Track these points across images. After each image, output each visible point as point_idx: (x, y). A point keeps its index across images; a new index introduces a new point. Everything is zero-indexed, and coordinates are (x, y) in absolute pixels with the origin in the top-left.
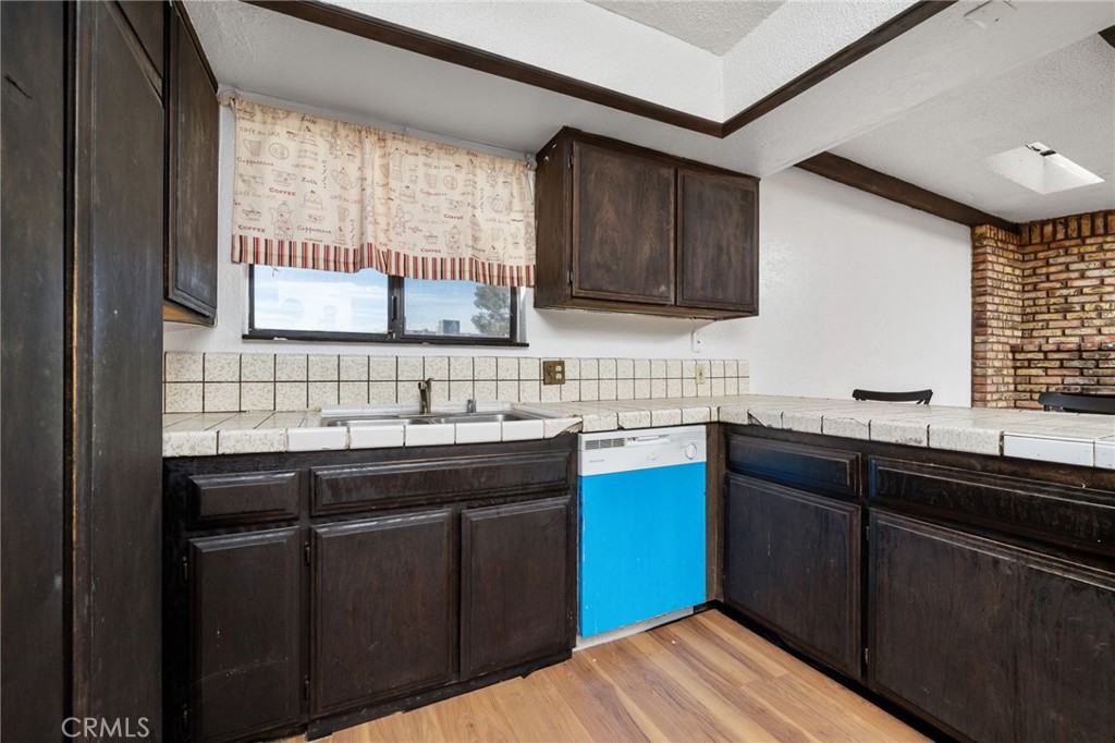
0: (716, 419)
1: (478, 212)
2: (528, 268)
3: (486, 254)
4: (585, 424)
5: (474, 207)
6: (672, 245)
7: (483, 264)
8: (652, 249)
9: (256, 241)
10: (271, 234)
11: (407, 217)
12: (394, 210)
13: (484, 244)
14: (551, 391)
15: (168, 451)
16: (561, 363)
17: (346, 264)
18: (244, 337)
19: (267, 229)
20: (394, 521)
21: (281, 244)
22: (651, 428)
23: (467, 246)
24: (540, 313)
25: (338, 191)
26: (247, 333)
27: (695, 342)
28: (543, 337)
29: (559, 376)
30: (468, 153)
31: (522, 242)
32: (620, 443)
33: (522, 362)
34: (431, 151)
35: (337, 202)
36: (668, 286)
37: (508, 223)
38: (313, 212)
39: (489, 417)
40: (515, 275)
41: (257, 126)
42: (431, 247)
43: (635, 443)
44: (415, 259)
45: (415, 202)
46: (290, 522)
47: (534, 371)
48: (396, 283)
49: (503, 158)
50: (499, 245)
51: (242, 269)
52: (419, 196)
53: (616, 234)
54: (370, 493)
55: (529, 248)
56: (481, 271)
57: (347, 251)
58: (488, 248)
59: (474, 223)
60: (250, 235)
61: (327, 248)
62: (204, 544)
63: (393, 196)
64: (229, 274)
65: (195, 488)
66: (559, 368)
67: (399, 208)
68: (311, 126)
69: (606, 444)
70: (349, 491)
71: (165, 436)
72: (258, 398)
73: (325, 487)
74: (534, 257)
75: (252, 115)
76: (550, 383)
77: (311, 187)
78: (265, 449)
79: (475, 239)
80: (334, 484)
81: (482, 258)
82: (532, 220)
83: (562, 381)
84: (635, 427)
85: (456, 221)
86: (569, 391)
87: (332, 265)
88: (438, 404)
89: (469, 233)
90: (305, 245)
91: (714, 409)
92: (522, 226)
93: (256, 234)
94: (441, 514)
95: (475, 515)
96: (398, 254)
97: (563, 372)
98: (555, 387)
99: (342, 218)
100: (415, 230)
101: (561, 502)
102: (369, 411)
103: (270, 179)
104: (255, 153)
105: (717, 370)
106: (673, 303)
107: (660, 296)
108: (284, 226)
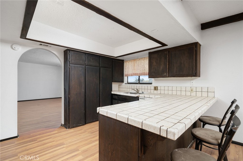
4: (140, 96)
6: (168, 66)
7: (146, 73)
8: (163, 67)
14: (156, 91)
16: (157, 87)
18: (126, 84)
22: (149, 98)
29: (157, 89)
33: (151, 87)
35: (132, 69)
36: (167, 73)
38: (130, 70)
44: (139, 73)
47: (153, 88)
48: (139, 77)
51: (126, 77)
53: (156, 66)
66: (157, 88)
69: (142, 99)
75: (126, 62)
76: (155, 90)
77: (130, 68)
84: (147, 97)
86: (159, 92)
93: (126, 74)
96: (137, 73)
100: (139, 70)
103: (127, 68)
104: (126, 66)
105: (199, 89)
106: (168, 76)
107: (165, 75)
108: (128, 73)
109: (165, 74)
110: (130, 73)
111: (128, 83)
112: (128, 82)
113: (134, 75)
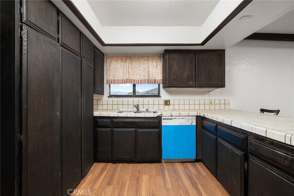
0: (199, 115)
1: (149, 69)
2: (161, 79)
3: (151, 78)
4: (163, 114)
5: (149, 68)
6: (194, 72)
7: (151, 80)
8: (188, 74)
9: (110, 80)
10: (112, 79)
11: (135, 72)
12: (132, 71)
13: (151, 75)
14: (167, 107)
15: (94, 115)
16: (169, 101)
17: (124, 82)
18: (108, 97)
19: (111, 78)
20: (125, 129)
21: (113, 80)
22: (180, 116)
23: (147, 77)
24: (164, 90)
25: (123, 69)
26: (109, 96)
27: (209, 95)
28: (165, 95)
29: (168, 104)
30: (147, 57)
31: (160, 74)
32: (171, 119)
33: (159, 100)
34: (139, 58)
35: (123, 71)
36: (193, 82)
37: (156, 70)
38: (118, 74)
39: (150, 112)
40: (158, 81)
41: (110, 60)
42: (140, 77)
43: (176, 119)
44: (137, 80)
45: (137, 69)
46: (110, 127)
47: (162, 102)
48: (134, 86)
49: (155, 56)
50: (154, 75)
51: (108, 85)
52: (138, 67)
53: (177, 71)
54: (121, 124)
55: (161, 75)
56: (150, 82)
57: (124, 80)
58: (152, 76)
59: (148, 71)
60: (109, 79)
61: (121, 80)
62: (99, 129)
63: (132, 68)
64: (106, 87)
65: (98, 121)
66: (168, 102)
67: (134, 70)
68: (118, 58)
69: (168, 119)
70: (118, 123)
71: (94, 113)
72: (110, 107)
73: (115, 123)
74: (162, 77)
75: (109, 58)
76: (166, 105)
77: (118, 69)
78: (106, 116)
79: (148, 75)
80: (116, 122)
81: (150, 78)
82: (162, 69)
83: (169, 105)
84: (175, 116)
85: (144, 72)
86: (171, 107)
87: (122, 83)
88: (141, 109)
89: (147, 74)
90: (117, 80)
91: (199, 113)
92: (160, 70)
93: (110, 79)
94: (133, 129)
95: (140, 130)
96: (133, 80)
97: (169, 103)
98: (168, 106)
99: (124, 74)
100: (137, 74)
101: (157, 130)
102: (128, 110)
103: (112, 69)
104: (110, 65)
105: (217, 102)
106: (194, 86)
107: (190, 85)
108: (114, 77)
109: (191, 83)
110: (119, 78)
111: (111, 96)
112: (111, 94)
113: (128, 83)
